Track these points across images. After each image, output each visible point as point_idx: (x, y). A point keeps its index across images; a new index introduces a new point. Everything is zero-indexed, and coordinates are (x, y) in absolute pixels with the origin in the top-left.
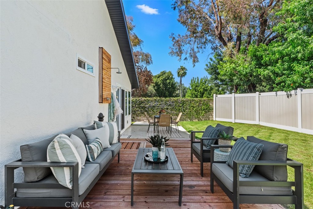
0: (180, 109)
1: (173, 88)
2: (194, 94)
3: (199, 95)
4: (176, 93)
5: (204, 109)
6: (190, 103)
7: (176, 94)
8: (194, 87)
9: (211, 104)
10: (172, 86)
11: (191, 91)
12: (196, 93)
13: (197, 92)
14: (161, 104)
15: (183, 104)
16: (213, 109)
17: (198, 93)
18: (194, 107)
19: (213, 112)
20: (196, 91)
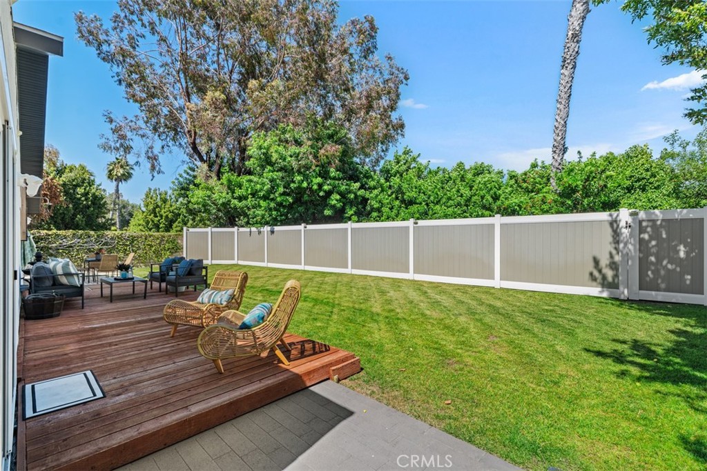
0: (126, 250)
1: (97, 206)
2: (153, 221)
3: (164, 224)
4: (104, 217)
5: (169, 249)
6: (146, 239)
7: (104, 220)
8: (151, 207)
9: (179, 241)
10: (93, 203)
11: (145, 214)
12: (157, 219)
13: (159, 218)
14: (86, 242)
15: (133, 242)
16: (182, 248)
17: (162, 219)
18: (151, 246)
19: (182, 252)
20: (156, 216)
